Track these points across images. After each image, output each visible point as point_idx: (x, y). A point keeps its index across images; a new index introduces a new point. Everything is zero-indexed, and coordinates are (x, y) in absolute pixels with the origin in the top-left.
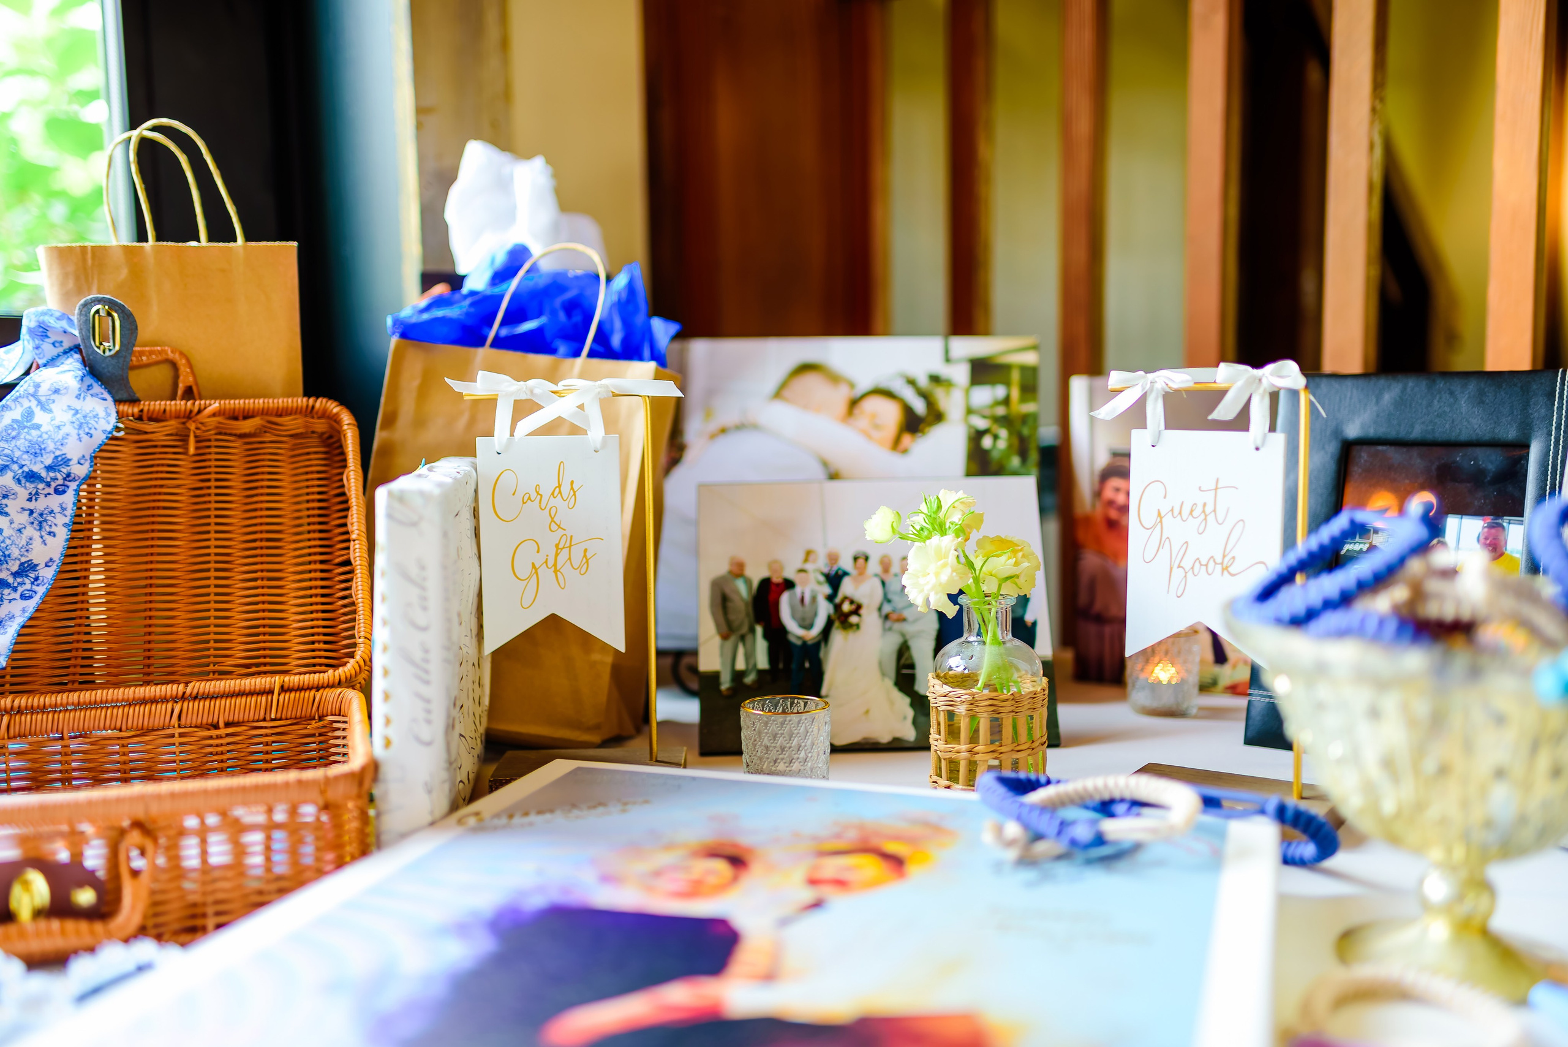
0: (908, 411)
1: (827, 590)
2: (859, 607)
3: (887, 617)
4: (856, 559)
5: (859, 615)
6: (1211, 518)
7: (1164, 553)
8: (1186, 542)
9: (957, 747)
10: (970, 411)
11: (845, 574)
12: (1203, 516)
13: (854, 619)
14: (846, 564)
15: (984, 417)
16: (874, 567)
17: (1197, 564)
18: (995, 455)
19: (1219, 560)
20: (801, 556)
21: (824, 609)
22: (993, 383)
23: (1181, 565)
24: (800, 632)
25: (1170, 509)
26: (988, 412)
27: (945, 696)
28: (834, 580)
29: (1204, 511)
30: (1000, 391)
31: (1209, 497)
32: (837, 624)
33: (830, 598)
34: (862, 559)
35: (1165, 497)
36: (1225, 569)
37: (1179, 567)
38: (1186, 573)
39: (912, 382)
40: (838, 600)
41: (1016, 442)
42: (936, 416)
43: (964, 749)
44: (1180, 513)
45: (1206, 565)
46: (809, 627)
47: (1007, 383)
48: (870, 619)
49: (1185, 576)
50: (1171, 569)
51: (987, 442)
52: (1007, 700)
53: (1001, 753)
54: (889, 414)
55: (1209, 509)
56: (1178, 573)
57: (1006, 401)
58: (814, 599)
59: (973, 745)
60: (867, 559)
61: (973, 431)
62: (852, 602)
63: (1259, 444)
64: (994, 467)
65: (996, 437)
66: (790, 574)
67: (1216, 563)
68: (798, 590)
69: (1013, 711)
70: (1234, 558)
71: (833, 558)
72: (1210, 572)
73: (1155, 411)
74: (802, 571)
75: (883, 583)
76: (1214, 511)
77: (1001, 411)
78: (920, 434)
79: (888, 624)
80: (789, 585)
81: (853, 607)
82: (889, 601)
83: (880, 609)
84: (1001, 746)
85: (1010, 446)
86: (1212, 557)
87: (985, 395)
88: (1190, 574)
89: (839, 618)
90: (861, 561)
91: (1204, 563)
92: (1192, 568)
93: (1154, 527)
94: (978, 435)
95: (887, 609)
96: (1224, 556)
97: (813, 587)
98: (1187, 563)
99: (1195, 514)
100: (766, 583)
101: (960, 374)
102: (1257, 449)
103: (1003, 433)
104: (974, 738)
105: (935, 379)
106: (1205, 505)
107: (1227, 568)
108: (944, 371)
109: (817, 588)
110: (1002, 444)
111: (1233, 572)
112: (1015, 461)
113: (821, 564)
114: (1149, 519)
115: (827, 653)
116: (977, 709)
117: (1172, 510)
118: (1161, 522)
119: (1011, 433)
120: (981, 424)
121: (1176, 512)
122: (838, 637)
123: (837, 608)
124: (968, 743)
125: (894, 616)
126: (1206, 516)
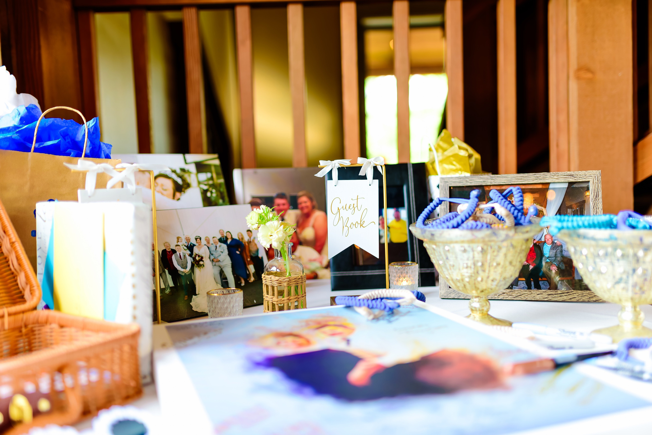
0: (175, 183)
1: (189, 252)
2: (202, 258)
3: (213, 261)
4: (196, 239)
5: (203, 261)
6: (356, 209)
7: (341, 222)
8: (348, 218)
9: (283, 299)
10: (199, 183)
11: (194, 245)
12: (353, 208)
13: (201, 263)
14: (193, 241)
15: (206, 185)
16: (204, 242)
17: (352, 225)
18: (213, 199)
19: (359, 223)
20: (176, 240)
21: (189, 260)
22: (206, 172)
23: (347, 226)
24: (183, 270)
25: (342, 207)
26: (206, 183)
27: (277, 281)
28: (191, 248)
29: (354, 207)
30: (209, 175)
31: (355, 202)
32: (195, 265)
33: (191, 255)
34: (198, 239)
35: (340, 203)
36: (361, 225)
37: (346, 226)
38: (348, 228)
39: (174, 172)
40: (194, 256)
41: (219, 194)
42: (188, 186)
43: (286, 299)
44: (346, 208)
45: (355, 225)
46: (186, 268)
47: (211, 172)
48: (207, 262)
49: (348, 229)
50: (343, 227)
51: (209, 194)
52: (299, 279)
53: (298, 298)
54: (169, 185)
55: (355, 206)
56: (346, 228)
57: (212, 178)
58: (185, 256)
59: (289, 297)
60: (200, 239)
61: (202, 190)
62: (199, 256)
63: (371, 183)
64: (213, 204)
65: (212, 193)
66: (173, 247)
67: (358, 224)
68: (178, 253)
69: (301, 283)
70: (364, 221)
71: (188, 240)
72: (356, 227)
73: (335, 174)
74: (177, 245)
75: (208, 248)
76: (357, 206)
77: (211, 182)
78: (183, 193)
79: (214, 263)
80: (174, 251)
81: (200, 258)
82: (212, 254)
83: (209, 258)
84: (298, 296)
85: (217, 195)
86: (357, 222)
87: (203, 176)
88: (350, 229)
89: (196, 263)
90: (198, 240)
91: (354, 224)
92: (351, 226)
93: (337, 213)
94: (204, 192)
95: (212, 257)
96: (361, 221)
97: (183, 251)
98: (349, 225)
99: (351, 208)
100: (164, 251)
101: (192, 168)
102: (370, 185)
103: (214, 191)
104: (289, 294)
105: (183, 170)
106: (354, 204)
107: (362, 225)
108: (186, 167)
109: (185, 252)
110: (214, 195)
111: (364, 226)
112: (221, 201)
113: (183, 242)
114: (335, 210)
115: (195, 278)
116: (291, 283)
117: (343, 207)
118: (339, 211)
119: (217, 191)
120: (205, 188)
121: (344, 207)
122: (197, 270)
123: (194, 259)
124: (287, 296)
125: (215, 260)
126: (354, 208)
